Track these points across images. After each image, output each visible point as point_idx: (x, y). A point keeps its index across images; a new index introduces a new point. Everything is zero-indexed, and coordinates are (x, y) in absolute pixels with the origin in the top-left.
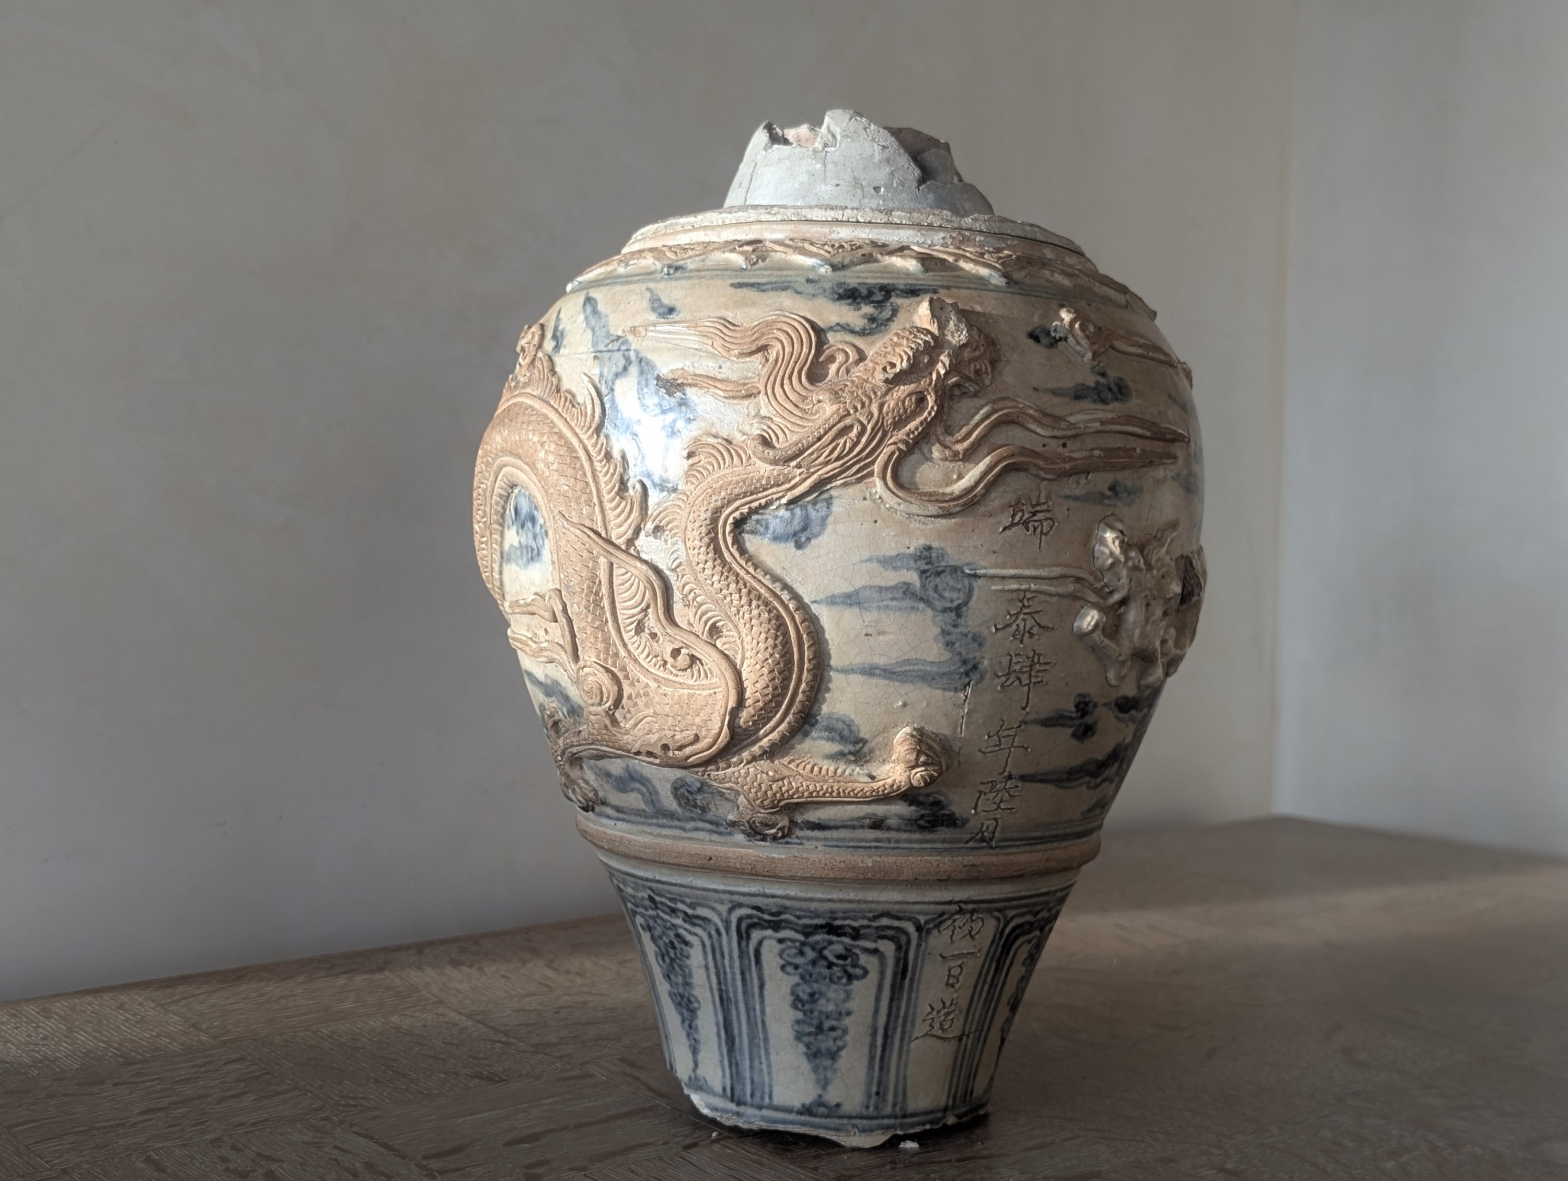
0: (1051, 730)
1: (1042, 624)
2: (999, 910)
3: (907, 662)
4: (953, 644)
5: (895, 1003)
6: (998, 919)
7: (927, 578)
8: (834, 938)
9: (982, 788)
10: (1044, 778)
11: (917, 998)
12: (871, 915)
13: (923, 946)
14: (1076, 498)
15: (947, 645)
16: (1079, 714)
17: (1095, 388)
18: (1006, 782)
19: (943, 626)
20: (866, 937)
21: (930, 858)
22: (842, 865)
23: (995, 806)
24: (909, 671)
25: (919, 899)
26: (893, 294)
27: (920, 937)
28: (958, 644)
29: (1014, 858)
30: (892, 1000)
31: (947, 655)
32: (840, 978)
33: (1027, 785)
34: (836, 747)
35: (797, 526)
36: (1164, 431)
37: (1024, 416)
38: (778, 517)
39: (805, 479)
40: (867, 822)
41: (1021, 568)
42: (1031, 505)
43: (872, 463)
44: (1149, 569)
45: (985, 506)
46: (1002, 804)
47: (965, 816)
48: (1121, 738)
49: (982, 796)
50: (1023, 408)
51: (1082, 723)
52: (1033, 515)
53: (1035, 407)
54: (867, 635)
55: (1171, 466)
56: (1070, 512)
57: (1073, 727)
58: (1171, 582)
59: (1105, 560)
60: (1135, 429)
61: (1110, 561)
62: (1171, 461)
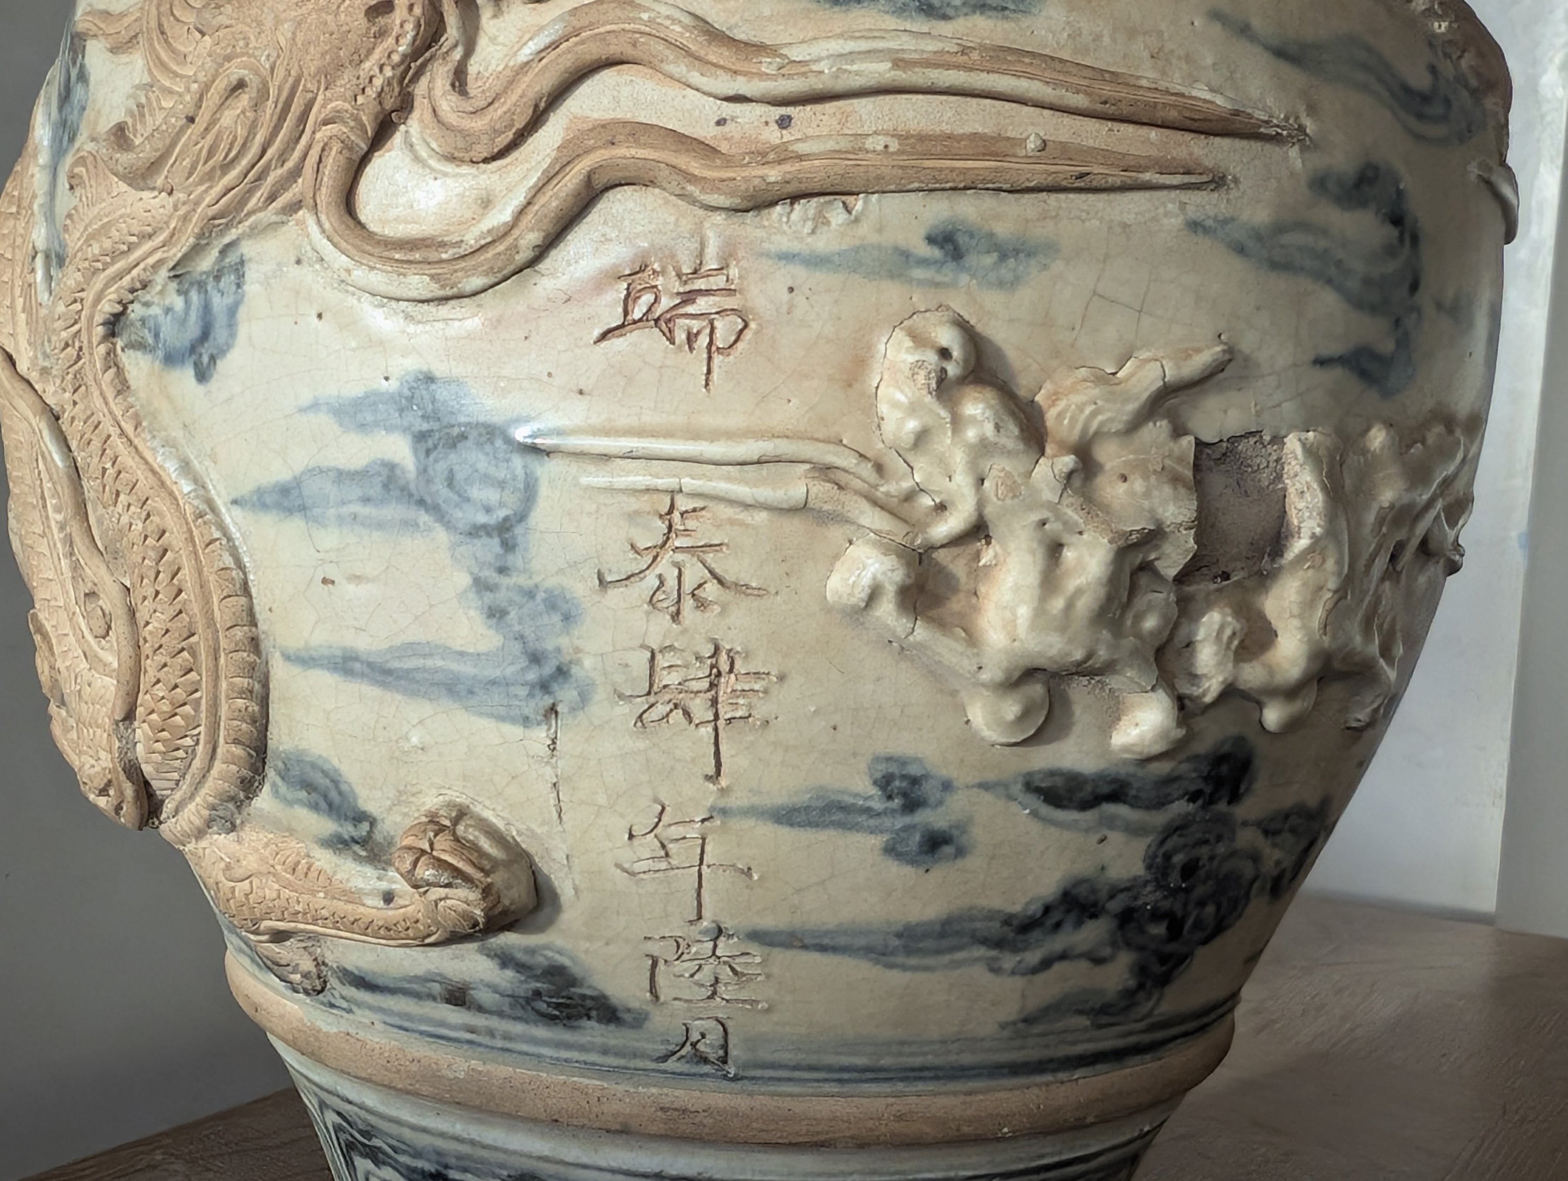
1: (729, 578)
3: (411, 649)
4: (504, 613)
7: (428, 452)
9: (655, 948)
10: (826, 941)
12: (505, 1173)
15: (491, 615)
16: (897, 802)
18: (715, 940)
19: (476, 570)
22: (414, 1068)
23: (706, 992)
24: (417, 669)
28: (513, 615)
29: (800, 1106)
34: (328, 826)
35: (193, 330)
36: (1150, 97)
37: (652, 41)
38: (168, 310)
39: (185, 219)
40: (436, 988)
41: (653, 433)
42: (679, 275)
43: (296, 172)
44: (1042, 453)
45: (553, 275)
46: (721, 988)
47: (634, 1004)
48: (1084, 867)
49: (661, 966)
50: (651, 20)
51: (914, 826)
52: (684, 302)
53: (687, 20)
54: (325, 581)
55: (1185, 196)
56: (799, 298)
57: (881, 832)
58: (1147, 494)
59: (901, 422)
60: (1023, 86)
61: (912, 425)
62: (1187, 179)
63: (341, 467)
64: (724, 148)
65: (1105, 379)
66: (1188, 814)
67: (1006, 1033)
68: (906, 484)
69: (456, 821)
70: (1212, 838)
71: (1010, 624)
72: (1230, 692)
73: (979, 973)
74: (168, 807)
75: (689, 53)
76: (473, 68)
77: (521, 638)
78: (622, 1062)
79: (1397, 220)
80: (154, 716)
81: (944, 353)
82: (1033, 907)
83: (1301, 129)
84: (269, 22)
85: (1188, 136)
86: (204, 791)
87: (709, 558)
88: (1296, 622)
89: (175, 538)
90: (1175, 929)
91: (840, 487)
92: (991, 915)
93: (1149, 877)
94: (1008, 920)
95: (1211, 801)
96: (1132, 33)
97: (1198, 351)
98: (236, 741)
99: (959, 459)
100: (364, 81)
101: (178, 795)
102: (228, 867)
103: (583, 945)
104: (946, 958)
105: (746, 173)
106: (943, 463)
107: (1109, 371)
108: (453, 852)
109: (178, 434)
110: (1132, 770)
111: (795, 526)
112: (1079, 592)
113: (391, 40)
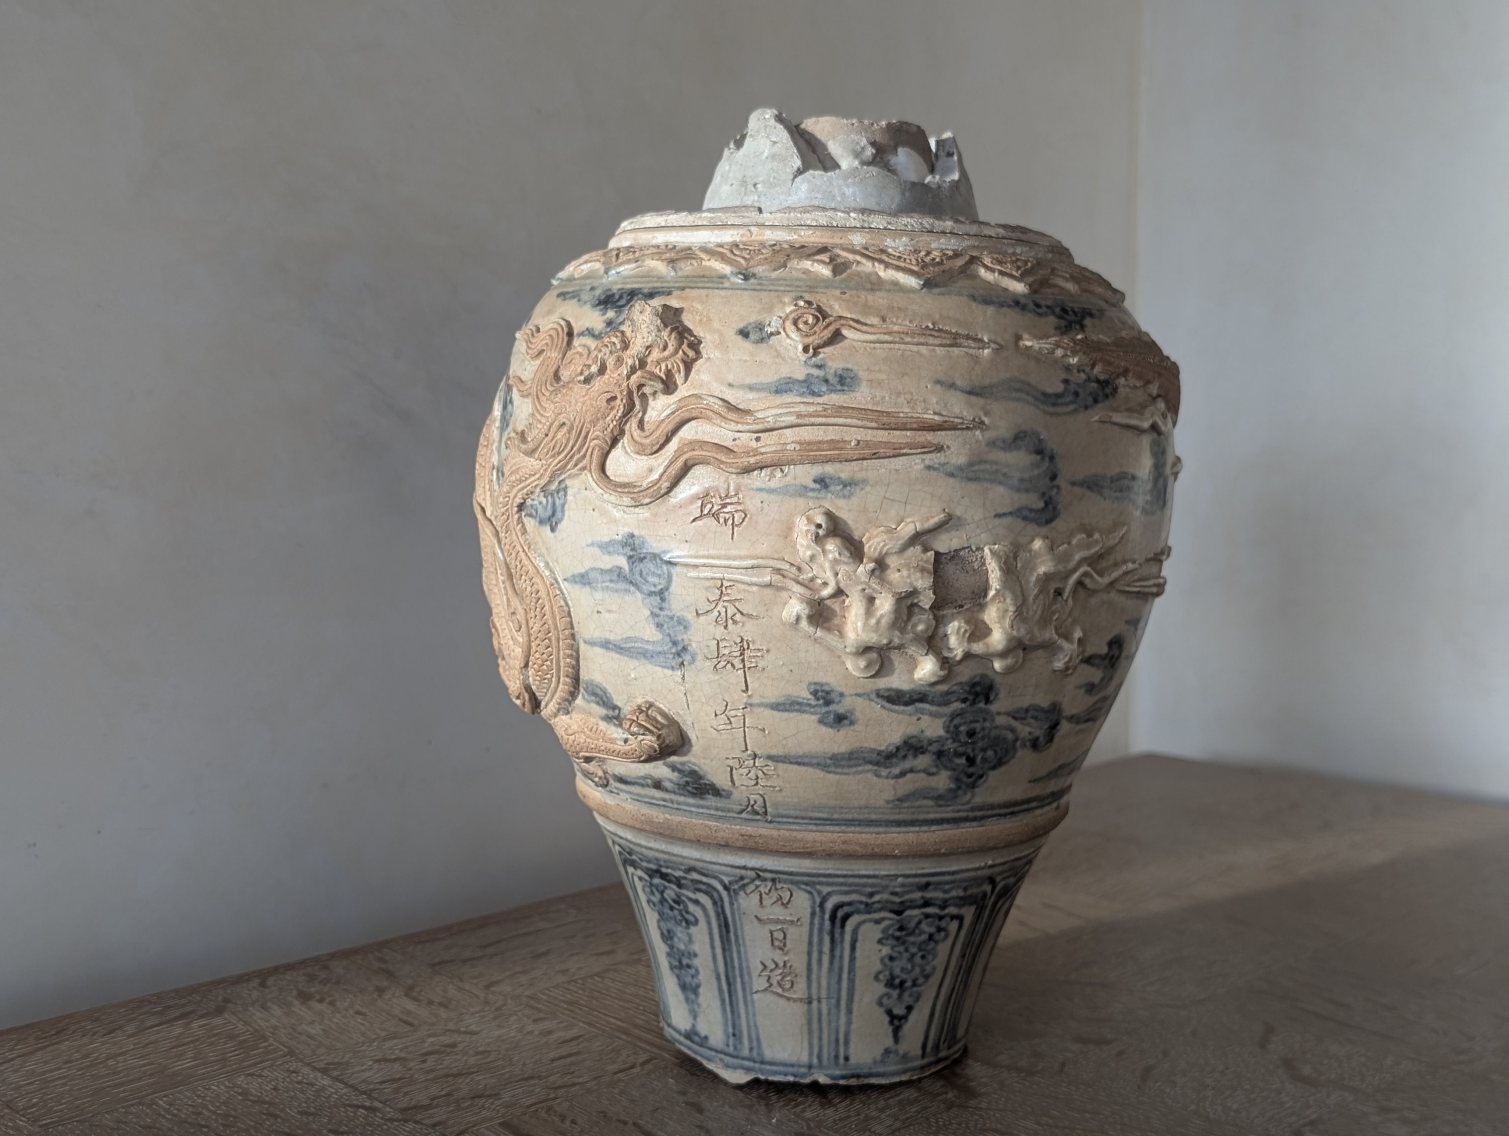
0: (786, 714)
1: (745, 612)
2: (807, 884)
3: (630, 639)
4: (662, 625)
5: (727, 953)
6: (810, 893)
7: (633, 563)
8: (667, 884)
9: (731, 763)
10: (799, 760)
11: (746, 953)
12: (683, 868)
13: (736, 905)
14: (771, 491)
15: (658, 626)
16: (821, 702)
17: (805, 381)
18: (754, 759)
19: (652, 609)
20: (687, 888)
21: (710, 823)
22: (643, 818)
23: (754, 782)
24: (632, 647)
25: (714, 860)
26: (635, 298)
27: (730, 896)
28: (666, 626)
29: (800, 836)
30: (724, 950)
31: (657, 636)
32: (681, 921)
33: (780, 765)
34: (603, 711)
35: (549, 512)
36: (905, 420)
37: (708, 412)
38: (541, 503)
39: (546, 470)
40: (649, 781)
41: (713, 557)
42: (720, 497)
43: (584, 456)
44: (862, 562)
45: (675, 497)
46: (760, 781)
47: (726, 788)
48: (912, 730)
49: (734, 770)
50: (707, 404)
51: (830, 712)
52: (723, 508)
53: (720, 403)
54: (598, 612)
55: (924, 456)
56: (765, 505)
57: (816, 714)
58: (909, 576)
59: (804, 552)
60: (849, 421)
61: (809, 553)
62: (923, 450)
63: (603, 567)
64: (736, 450)
65: (890, 531)
66: (962, 709)
67: (890, 806)
68: (810, 575)
69: (648, 709)
70: (981, 719)
71: (855, 629)
72: (968, 656)
73: (870, 775)
74: (543, 704)
75: (721, 415)
76: (646, 419)
77: (669, 635)
78: (724, 814)
79: (1040, 452)
80: (536, 666)
81: (819, 526)
82: (891, 748)
83: (982, 423)
84: (573, 402)
85: (925, 433)
86: (556, 696)
87: (737, 604)
88: (998, 625)
89: (542, 594)
90: (971, 761)
91: (784, 577)
92: (872, 751)
93: (948, 736)
94: (879, 753)
95: (974, 703)
96: (898, 394)
97: (932, 517)
98: (567, 676)
99: (827, 565)
100: (606, 426)
101: (547, 699)
102: (566, 729)
103: (703, 761)
104: (854, 770)
105: (742, 460)
106: (822, 567)
107: (894, 527)
108: (646, 721)
109: (544, 551)
110: (928, 689)
111: (768, 591)
112: (882, 616)
113: (615, 411)
